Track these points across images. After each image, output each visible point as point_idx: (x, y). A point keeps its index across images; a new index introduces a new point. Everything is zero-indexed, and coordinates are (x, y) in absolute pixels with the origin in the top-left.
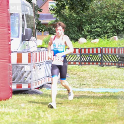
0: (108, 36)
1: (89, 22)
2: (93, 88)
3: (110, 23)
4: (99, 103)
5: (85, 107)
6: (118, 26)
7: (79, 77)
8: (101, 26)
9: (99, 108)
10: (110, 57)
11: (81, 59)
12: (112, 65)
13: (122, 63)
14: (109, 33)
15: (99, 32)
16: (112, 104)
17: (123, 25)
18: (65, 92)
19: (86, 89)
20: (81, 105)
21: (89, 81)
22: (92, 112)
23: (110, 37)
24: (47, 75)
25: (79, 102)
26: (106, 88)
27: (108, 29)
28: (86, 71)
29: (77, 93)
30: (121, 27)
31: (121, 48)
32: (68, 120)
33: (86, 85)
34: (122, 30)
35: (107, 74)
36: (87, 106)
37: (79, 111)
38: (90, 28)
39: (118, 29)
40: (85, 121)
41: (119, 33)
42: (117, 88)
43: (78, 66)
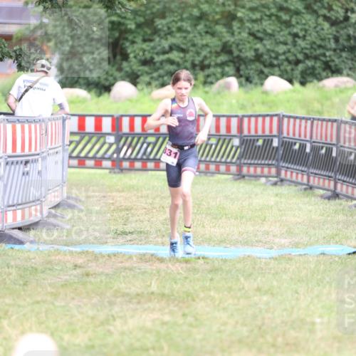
0: (208, 76)
1: (145, 32)
2: (157, 244)
3: (213, 34)
4: (175, 294)
5: (131, 306)
6: (238, 45)
7: (112, 207)
8: (184, 44)
9: (176, 309)
10: (212, 145)
11: (118, 151)
12: (219, 170)
13: (250, 164)
14: (209, 66)
15: (178, 65)
16: (217, 296)
17: (255, 44)
18: (66, 257)
19: (135, 246)
20: (119, 300)
21: (146, 223)
22: (153, 321)
23: (214, 81)
24: (8, 202)
25: (111, 288)
26: (200, 244)
27: (208, 55)
28: (136, 188)
29: (104, 259)
30: (248, 49)
31: (250, 117)
32: (75, 345)
33: (134, 236)
34: (253, 58)
35: (202, 200)
36: (139, 303)
37: (111, 318)
38: (149, 52)
39: (238, 57)
40: (132, 349)
41: (242, 67)
42: (234, 245)
43: (110, 172)
